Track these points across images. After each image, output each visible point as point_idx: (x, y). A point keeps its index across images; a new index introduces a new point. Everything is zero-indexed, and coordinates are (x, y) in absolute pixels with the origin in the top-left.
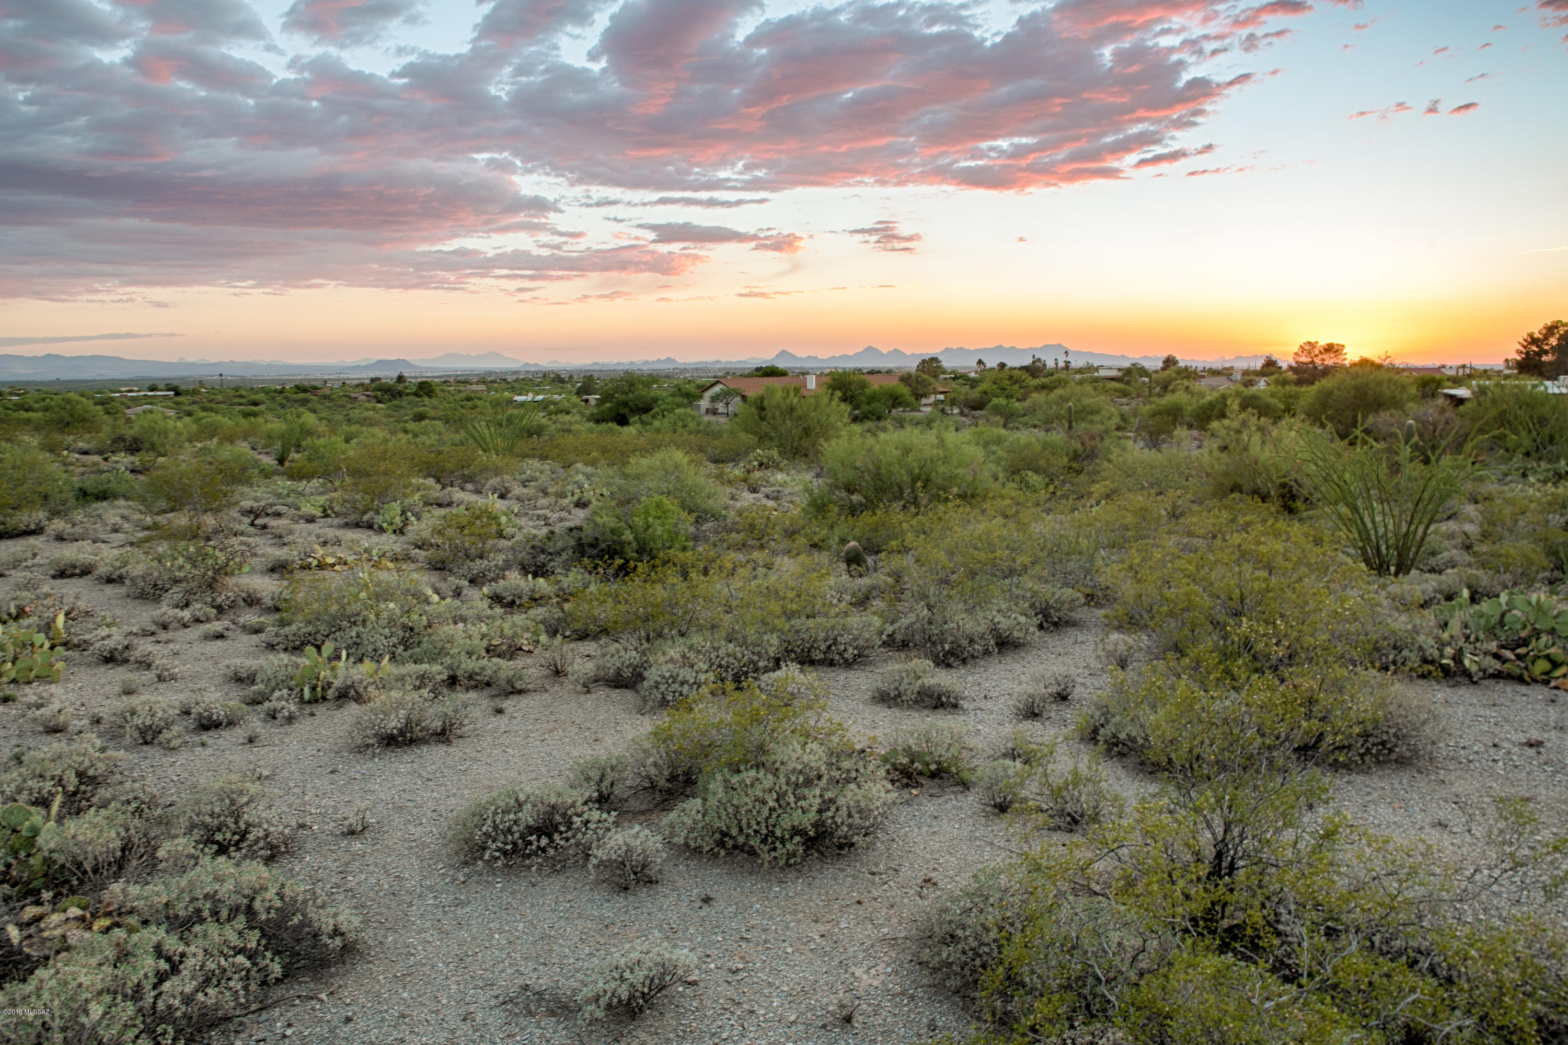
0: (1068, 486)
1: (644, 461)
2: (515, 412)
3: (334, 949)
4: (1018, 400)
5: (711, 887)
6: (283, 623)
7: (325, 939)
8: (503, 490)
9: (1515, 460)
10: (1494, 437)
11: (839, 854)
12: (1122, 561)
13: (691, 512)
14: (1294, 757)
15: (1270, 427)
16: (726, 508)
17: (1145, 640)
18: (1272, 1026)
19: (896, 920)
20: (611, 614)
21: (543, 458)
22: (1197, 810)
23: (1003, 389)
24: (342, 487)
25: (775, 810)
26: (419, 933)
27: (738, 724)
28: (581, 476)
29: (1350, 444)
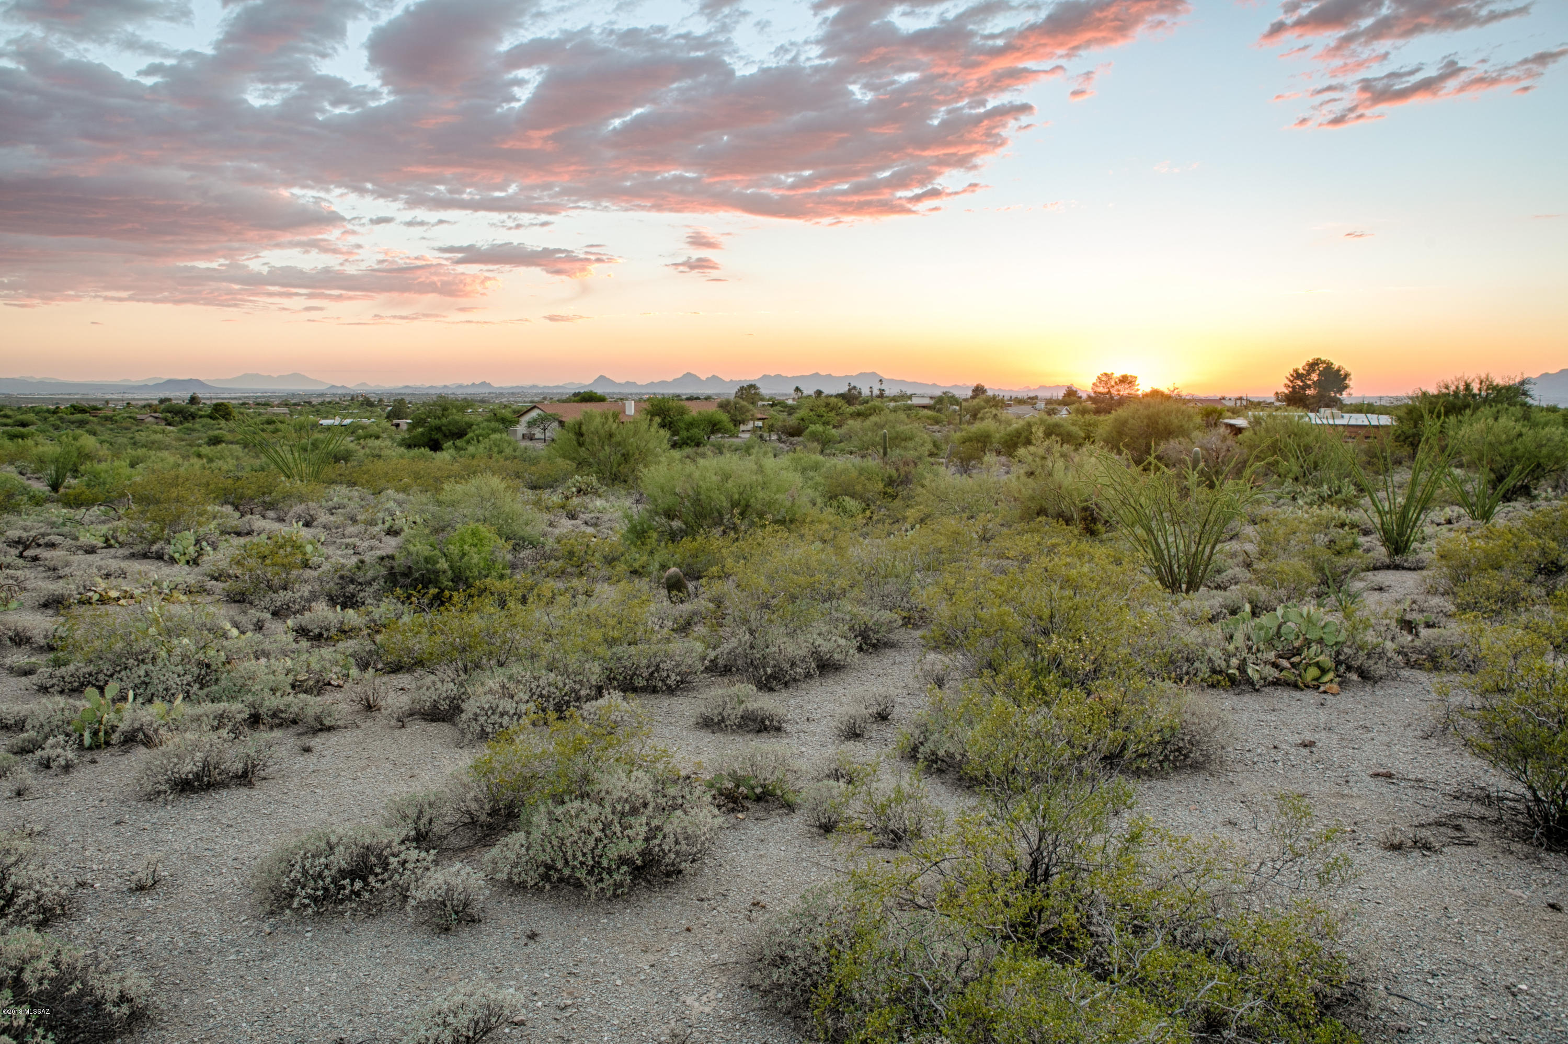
0: (883, 511)
1: (458, 488)
2: (321, 436)
3: (120, 1018)
4: (834, 427)
5: (537, 922)
6: (58, 663)
7: (109, 1007)
8: (309, 518)
9: (1286, 484)
10: (1268, 464)
11: (667, 882)
12: (937, 584)
13: (508, 539)
14: (1100, 766)
15: (1073, 454)
16: (544, 535)
17: (959, 659)
18: (1089, 1022)
19: (726, 945)
20: (425, 645)
21: (352, 484)
22: (1015, 821)
23: (821, 416)
24: (127, 515)
25: (601, 840)
26: (220, 991)
27: (561, 754)
28: (392, 503)
29: (1145, 470)
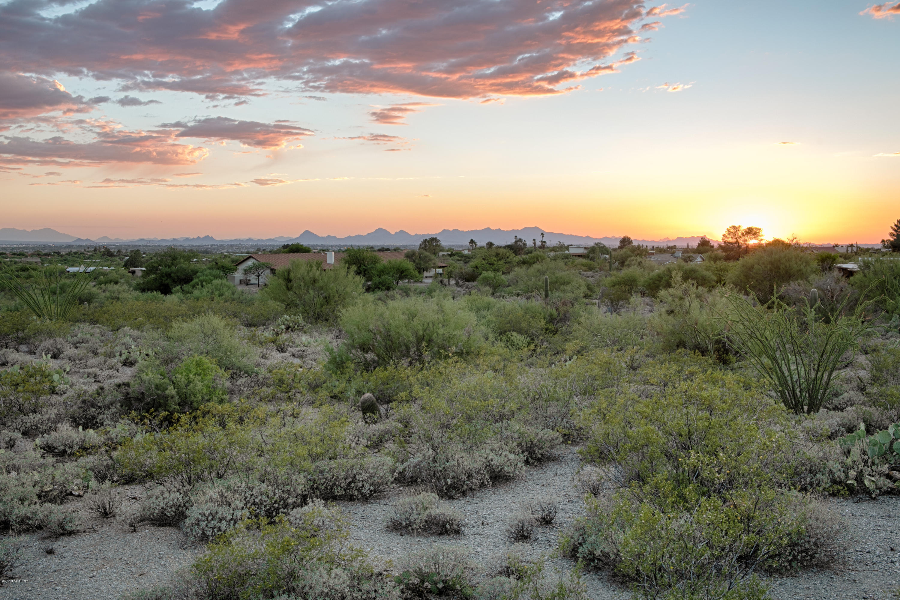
0: (545, 344)
1: (185, 325)
2: (68, 281)
4: (503, 273)
8: (56, 351)
9: (893, 319)
10: (877, 301)
12: (591, 406)
13: (227, 369)
14: (737, 565)
15: (707, 295)
16: (258, 365)
17: (612, 471)
20: (155, 460)
21: (94, 322)
23: (492, 264)
27: (270, 554)
28: (128, 338)
29: (769, 308)
